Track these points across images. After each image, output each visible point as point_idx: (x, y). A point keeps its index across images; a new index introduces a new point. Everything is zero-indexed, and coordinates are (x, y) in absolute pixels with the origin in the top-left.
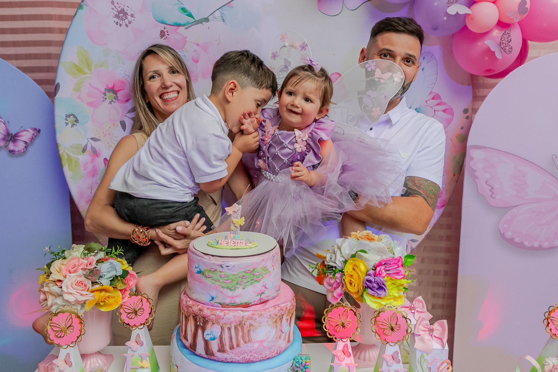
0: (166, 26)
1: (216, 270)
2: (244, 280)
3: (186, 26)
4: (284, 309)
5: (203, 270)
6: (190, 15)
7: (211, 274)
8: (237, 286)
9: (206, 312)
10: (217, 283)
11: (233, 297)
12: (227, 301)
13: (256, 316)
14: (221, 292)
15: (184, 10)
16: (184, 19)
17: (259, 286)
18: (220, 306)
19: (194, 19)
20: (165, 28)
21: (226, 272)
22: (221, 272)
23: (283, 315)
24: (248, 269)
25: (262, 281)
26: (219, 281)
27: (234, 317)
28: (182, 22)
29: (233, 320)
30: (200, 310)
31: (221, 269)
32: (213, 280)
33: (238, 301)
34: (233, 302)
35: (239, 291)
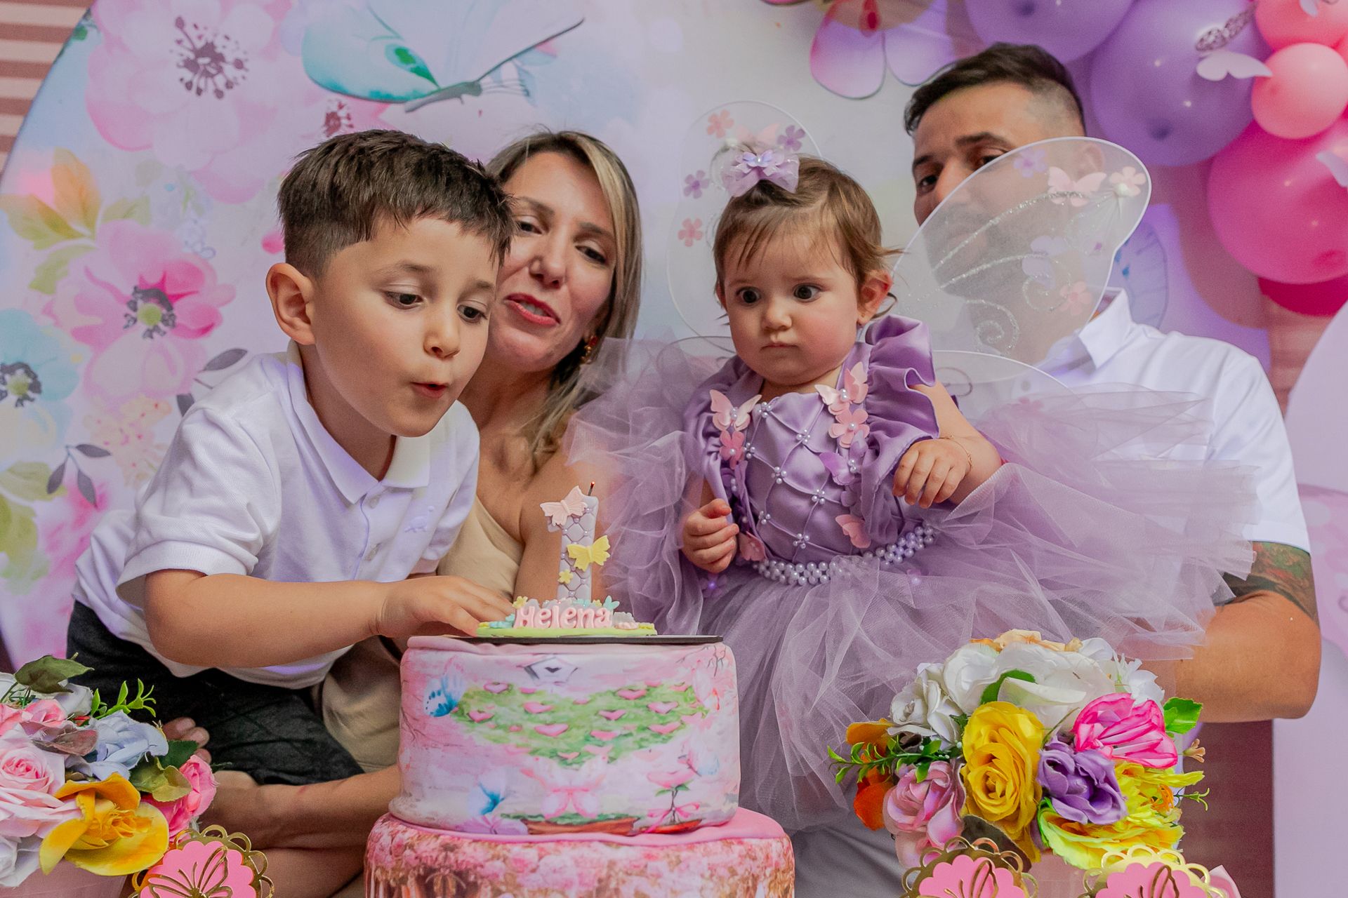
0: (344, 100)
1: (509, 688)
2: (616, 727)
3: (409, 105)
4: (761, 855)
5: (458, 697)
6: (423, 72)
7: (491, 707)
8: (588, 747)
9: (471, 852)
10: (514, 739)
11: (570, 792)
12: (550, 806)
13: (661, 865)
14: (529, 773)
15: (403, 55)
16: (402, 81)
17: (666, 757)
18: (522, 827)
19: (434, 82)
20: (341, 107)
21: (548, 691)
22: (526, 692)
23: (755, 879)
24: (629, 683)
25: (680, 736)
26: (519, 728)
27: (577, 863)
28: (396, 91)
29: (572, 873)
30: (447, 848)
31: (529, 683)
32: (498, 727)
33: (592, 806)
34: (571, 809)
35: (594, 767)
